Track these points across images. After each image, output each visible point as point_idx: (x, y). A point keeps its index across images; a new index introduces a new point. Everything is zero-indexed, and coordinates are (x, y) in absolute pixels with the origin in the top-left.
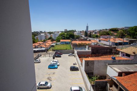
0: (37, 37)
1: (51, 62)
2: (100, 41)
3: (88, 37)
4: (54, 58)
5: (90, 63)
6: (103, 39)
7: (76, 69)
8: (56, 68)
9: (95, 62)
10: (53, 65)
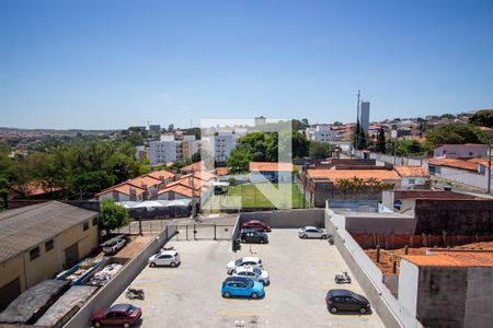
0: (141, 148)
1: (232, 265)
2: (432, 168)
3: (372, 150)
4: (236, 247)
5: (444, 280)
6: (451, 161)
7: (354, 307)
8: (260, 296)
9: (469, 273)
10: (244, 280)
